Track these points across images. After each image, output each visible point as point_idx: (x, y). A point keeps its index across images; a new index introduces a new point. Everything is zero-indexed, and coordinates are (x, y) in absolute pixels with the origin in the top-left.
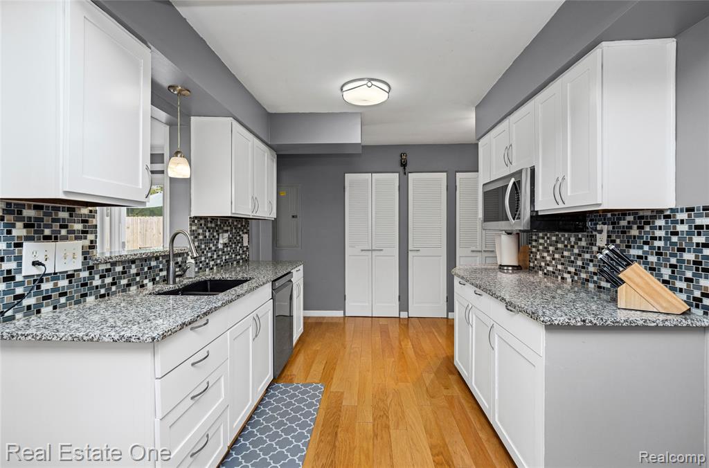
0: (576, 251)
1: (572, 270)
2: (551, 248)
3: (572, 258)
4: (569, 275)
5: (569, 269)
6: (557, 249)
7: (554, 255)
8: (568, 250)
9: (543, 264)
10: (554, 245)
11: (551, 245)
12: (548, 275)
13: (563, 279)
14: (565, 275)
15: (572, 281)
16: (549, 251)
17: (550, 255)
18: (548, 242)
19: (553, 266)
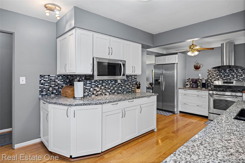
0: (111, 85)
1: (109, 91)
3: (109, 87)
4: (108, 93)
5: (108, 91)
6: (102, 85)
7: (101, 88)
8: (108, 85)
9: (95, 92)
10: (101, 84)
11: (99, 84)
12: (98, 95)
13: (105, 94)
14: (106, 93)
15: (109, 94)
16: (98, 87)
17: (99, 88)
18: (98, 83)
19: (101, 91)
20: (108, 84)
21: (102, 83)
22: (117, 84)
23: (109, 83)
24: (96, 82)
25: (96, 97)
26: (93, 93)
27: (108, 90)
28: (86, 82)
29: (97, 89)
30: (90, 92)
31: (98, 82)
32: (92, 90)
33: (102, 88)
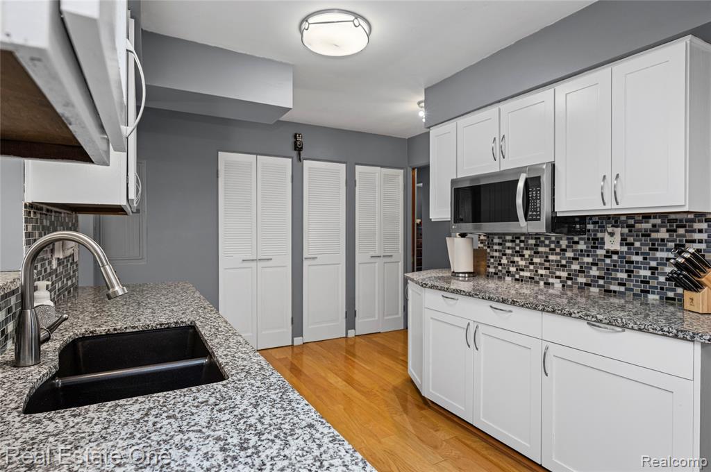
0: (570, 254)
1: (564, 274)
2: (527, 253)
3: (564, 262)
4: (558, 280)
5: (558, 273)
6: (536, 253)
7: (532, 260)
8: (557, 254)
9: (513, 269)
10: (531, 249)
11: (527, 249)
12: (522, 281)
13: (547, 284)
14: (551, 280)
15: (563, 286)
16: (523, 256)
17: (526, 259)
18: (522, 245)
19: (531, 271)
20: (558, 250)
21: (537, 245)
22: (601, 252)
23: (564, 247)
24: (518, 241)
25: (517, 286)
26: (508, 272)
27: (559, 270)
28: (492, 241)
29: (518, 262)
30: (500, 268)
31: (521, 241)
32: (504, 261)
33: (536, 260)
